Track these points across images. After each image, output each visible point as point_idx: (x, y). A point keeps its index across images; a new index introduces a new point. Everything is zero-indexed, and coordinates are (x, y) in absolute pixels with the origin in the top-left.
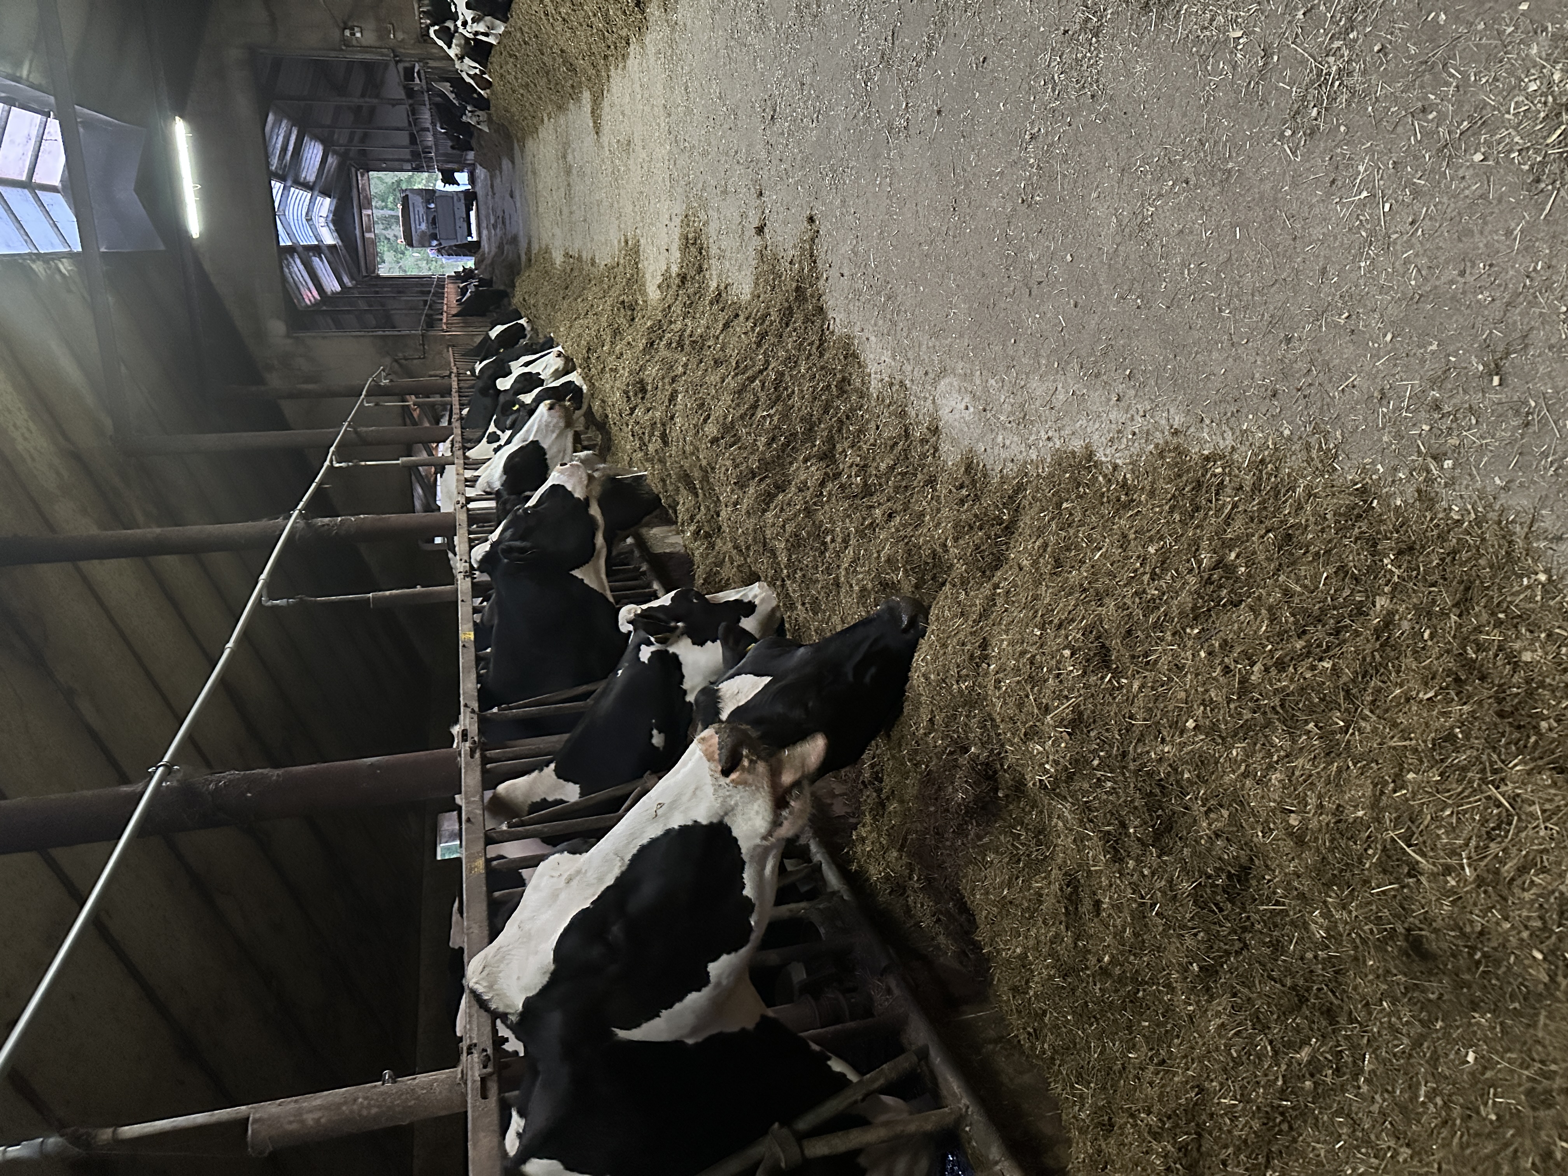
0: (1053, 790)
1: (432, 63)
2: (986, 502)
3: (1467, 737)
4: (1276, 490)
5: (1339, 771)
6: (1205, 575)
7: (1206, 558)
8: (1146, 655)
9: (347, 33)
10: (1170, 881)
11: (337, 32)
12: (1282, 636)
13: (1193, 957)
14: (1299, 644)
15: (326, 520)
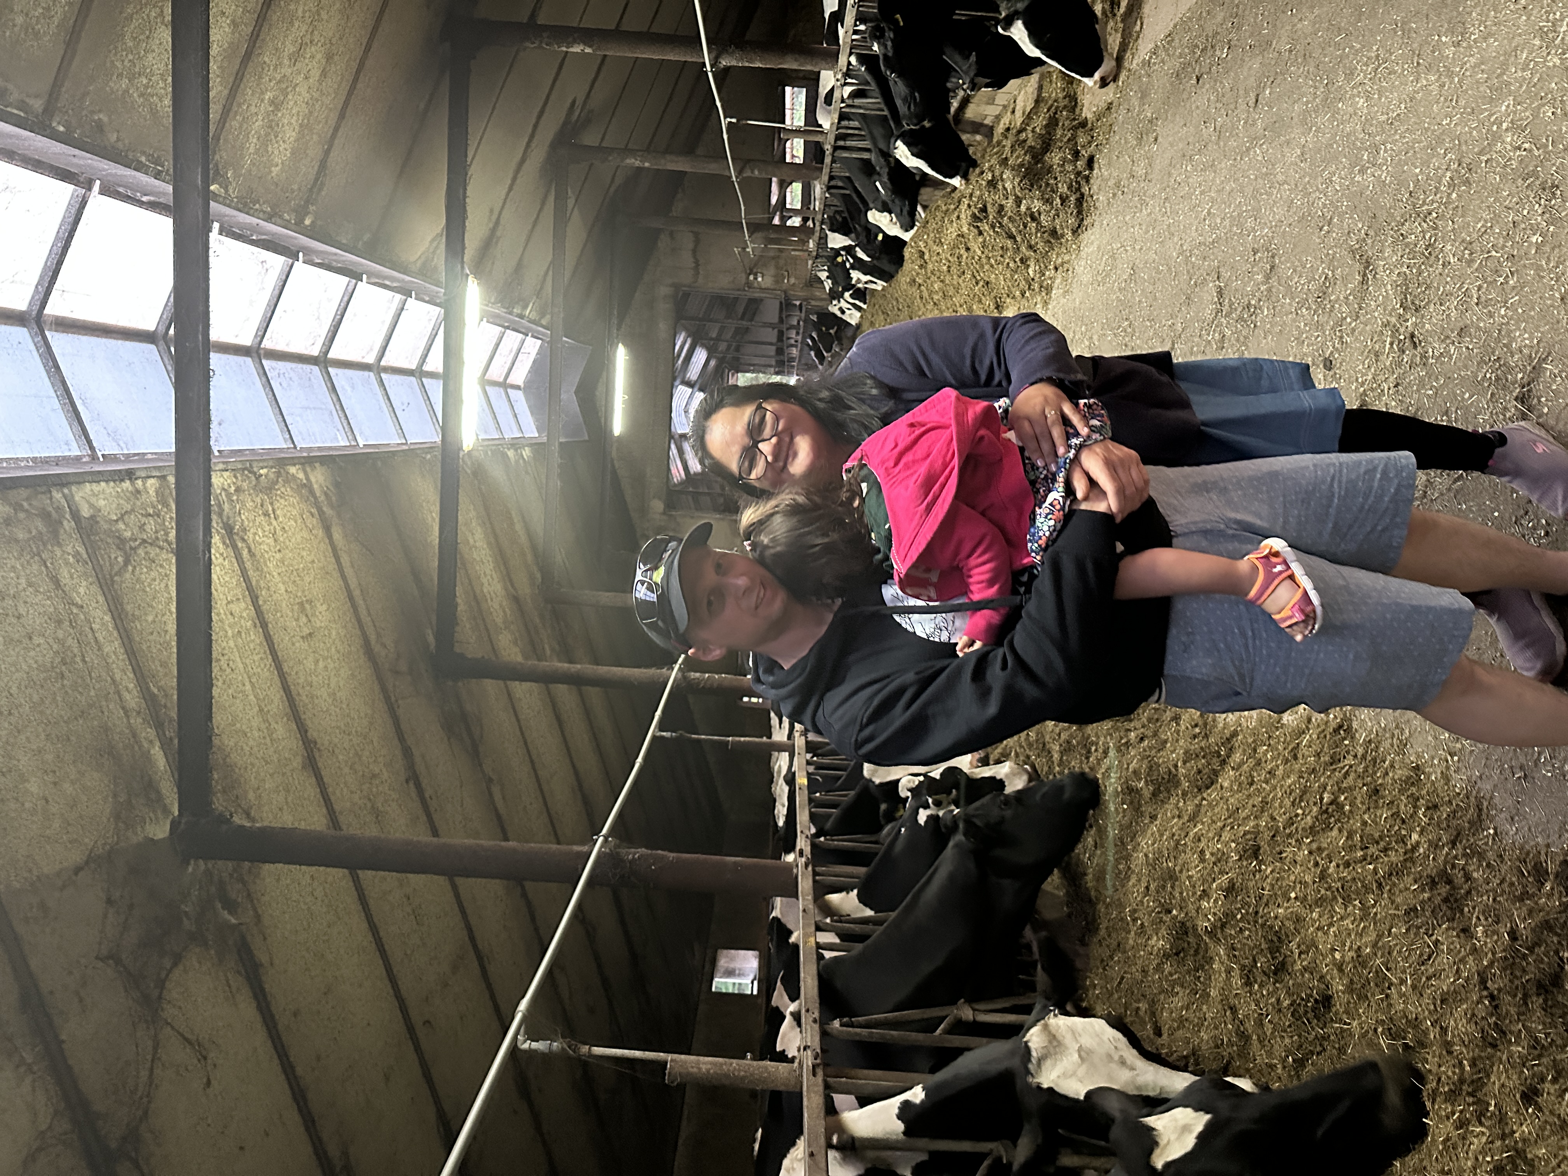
0: (1211, 934)
1: (813, 303)
2: (1212, 740)
3: (1423, 909)
4: (1374, 760)
5: (1364, 927)
6: (1324, 808)
7: (1326, 797)
8: (1281, 853)
9: (751, 277)
10: (1278, 1000)
11: (744, 276)
12: (1352, 848)
13: (1289, 1052)
14: (1360, 854)
15: (698, 675)
